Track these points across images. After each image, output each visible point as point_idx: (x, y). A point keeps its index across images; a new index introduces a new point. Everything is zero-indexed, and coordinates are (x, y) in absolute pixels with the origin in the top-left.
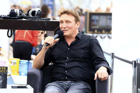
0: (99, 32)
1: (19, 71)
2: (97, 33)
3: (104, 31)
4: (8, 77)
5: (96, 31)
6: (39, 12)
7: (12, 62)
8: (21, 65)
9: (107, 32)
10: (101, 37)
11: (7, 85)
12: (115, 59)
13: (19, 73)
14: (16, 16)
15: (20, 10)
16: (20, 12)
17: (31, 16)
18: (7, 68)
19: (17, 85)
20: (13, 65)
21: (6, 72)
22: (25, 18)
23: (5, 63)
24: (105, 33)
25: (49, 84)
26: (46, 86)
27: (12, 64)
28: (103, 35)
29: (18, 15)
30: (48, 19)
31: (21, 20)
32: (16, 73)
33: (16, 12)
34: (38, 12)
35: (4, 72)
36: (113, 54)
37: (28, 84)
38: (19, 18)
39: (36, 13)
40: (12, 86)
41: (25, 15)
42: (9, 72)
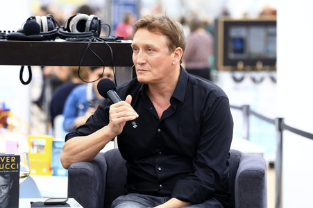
0: (248, 67)
1: (52, 166)
2: (244, 70)
3: (259, 65)
4: (21, 181)
5: (240, 65)
6: (95, 21)
7: (36, 143)
8: (56, 150)
9: (267, 67)
10: (254, 80)
11: (20, 199)
12: (286, 133)
13: (53, 171)
14: (38, 33)
15: (48, 18)
16: (48, 23)
17: (77, 32)
18: (18, 158)
19: (44, 200)
20: (38, 152)
21: (16, 169)
22: (63, 38)
23: (18, 146)
24: (263, 70)
25: (119, 198)
27: (35, 148)
28: (258, 75)
29: (44, 29)
30: (117, 39)
31: (52, 41)
32: (45, 170)
33: (40, 24)
34: (92, 23)
35: (11, 169)
36: (280, 120)
37: (70, 196)
38: (46, 38)
39: (88, 24)
40: (31, 203)
41: (61, 30)
42: (24, 167)
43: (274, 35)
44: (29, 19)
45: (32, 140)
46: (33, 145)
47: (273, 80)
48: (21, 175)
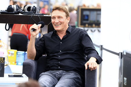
0: (90, 26)
1: (16, 61)
2: (88, 27)
3: (94, 25)
4: (5, 67)
5: (87, 25)
6: (34, 8)
7: (10, 53)
8: (18, 55)
9: (97, 26)
10: (92, 31)
11: (4, 74)
12: (104, 51)
13: (17, 63)
14: (13, 12)
15: (16, 6)
16: (16, 8)
17: (27, 11)
18: (4, 58)
19: (13, 74)
20: (11, 56)
21: (3, 63)
22: (22, 13)
23: (4, 53)
24: (95, 27)
25: (42, 73)
26: (40, 75)
27: (10, 54)
28: (93, 29)
29: (15, 10)
31: (18, 15)
32: (13, 63)
33: (13, 8)
34: (33, 8)
35: (1, 63)
36: (102, 46)
37: (23, 73)
38: (16, 13)
39: (32, 8)
40: (9, 75)
41: (21, 10)
42: (6, 62)
43: (100, 14)
44: (9, 6)
45: (9, 51)
46: (9, 53)
47: (99, 31)
48: (5, 65)
